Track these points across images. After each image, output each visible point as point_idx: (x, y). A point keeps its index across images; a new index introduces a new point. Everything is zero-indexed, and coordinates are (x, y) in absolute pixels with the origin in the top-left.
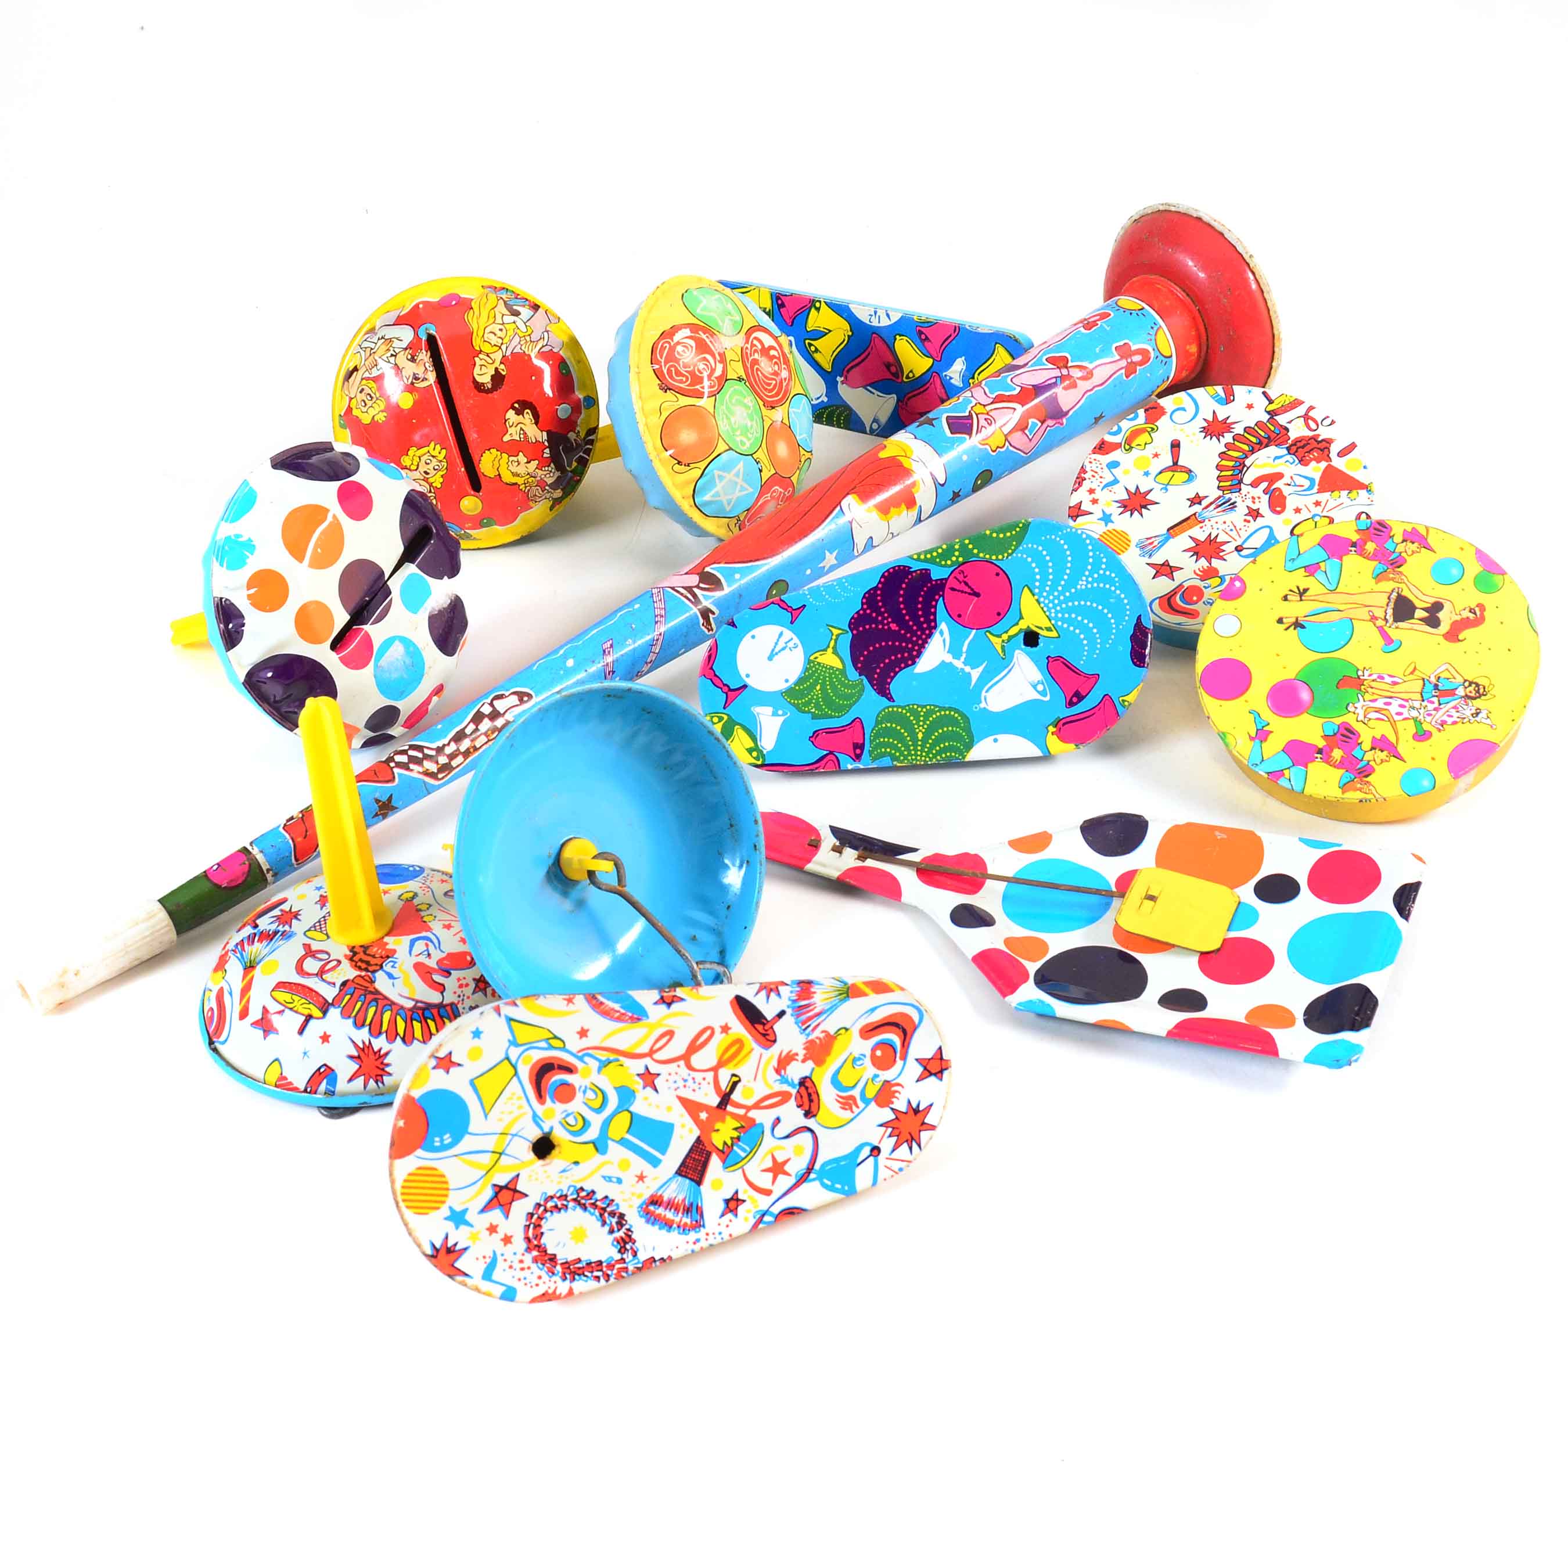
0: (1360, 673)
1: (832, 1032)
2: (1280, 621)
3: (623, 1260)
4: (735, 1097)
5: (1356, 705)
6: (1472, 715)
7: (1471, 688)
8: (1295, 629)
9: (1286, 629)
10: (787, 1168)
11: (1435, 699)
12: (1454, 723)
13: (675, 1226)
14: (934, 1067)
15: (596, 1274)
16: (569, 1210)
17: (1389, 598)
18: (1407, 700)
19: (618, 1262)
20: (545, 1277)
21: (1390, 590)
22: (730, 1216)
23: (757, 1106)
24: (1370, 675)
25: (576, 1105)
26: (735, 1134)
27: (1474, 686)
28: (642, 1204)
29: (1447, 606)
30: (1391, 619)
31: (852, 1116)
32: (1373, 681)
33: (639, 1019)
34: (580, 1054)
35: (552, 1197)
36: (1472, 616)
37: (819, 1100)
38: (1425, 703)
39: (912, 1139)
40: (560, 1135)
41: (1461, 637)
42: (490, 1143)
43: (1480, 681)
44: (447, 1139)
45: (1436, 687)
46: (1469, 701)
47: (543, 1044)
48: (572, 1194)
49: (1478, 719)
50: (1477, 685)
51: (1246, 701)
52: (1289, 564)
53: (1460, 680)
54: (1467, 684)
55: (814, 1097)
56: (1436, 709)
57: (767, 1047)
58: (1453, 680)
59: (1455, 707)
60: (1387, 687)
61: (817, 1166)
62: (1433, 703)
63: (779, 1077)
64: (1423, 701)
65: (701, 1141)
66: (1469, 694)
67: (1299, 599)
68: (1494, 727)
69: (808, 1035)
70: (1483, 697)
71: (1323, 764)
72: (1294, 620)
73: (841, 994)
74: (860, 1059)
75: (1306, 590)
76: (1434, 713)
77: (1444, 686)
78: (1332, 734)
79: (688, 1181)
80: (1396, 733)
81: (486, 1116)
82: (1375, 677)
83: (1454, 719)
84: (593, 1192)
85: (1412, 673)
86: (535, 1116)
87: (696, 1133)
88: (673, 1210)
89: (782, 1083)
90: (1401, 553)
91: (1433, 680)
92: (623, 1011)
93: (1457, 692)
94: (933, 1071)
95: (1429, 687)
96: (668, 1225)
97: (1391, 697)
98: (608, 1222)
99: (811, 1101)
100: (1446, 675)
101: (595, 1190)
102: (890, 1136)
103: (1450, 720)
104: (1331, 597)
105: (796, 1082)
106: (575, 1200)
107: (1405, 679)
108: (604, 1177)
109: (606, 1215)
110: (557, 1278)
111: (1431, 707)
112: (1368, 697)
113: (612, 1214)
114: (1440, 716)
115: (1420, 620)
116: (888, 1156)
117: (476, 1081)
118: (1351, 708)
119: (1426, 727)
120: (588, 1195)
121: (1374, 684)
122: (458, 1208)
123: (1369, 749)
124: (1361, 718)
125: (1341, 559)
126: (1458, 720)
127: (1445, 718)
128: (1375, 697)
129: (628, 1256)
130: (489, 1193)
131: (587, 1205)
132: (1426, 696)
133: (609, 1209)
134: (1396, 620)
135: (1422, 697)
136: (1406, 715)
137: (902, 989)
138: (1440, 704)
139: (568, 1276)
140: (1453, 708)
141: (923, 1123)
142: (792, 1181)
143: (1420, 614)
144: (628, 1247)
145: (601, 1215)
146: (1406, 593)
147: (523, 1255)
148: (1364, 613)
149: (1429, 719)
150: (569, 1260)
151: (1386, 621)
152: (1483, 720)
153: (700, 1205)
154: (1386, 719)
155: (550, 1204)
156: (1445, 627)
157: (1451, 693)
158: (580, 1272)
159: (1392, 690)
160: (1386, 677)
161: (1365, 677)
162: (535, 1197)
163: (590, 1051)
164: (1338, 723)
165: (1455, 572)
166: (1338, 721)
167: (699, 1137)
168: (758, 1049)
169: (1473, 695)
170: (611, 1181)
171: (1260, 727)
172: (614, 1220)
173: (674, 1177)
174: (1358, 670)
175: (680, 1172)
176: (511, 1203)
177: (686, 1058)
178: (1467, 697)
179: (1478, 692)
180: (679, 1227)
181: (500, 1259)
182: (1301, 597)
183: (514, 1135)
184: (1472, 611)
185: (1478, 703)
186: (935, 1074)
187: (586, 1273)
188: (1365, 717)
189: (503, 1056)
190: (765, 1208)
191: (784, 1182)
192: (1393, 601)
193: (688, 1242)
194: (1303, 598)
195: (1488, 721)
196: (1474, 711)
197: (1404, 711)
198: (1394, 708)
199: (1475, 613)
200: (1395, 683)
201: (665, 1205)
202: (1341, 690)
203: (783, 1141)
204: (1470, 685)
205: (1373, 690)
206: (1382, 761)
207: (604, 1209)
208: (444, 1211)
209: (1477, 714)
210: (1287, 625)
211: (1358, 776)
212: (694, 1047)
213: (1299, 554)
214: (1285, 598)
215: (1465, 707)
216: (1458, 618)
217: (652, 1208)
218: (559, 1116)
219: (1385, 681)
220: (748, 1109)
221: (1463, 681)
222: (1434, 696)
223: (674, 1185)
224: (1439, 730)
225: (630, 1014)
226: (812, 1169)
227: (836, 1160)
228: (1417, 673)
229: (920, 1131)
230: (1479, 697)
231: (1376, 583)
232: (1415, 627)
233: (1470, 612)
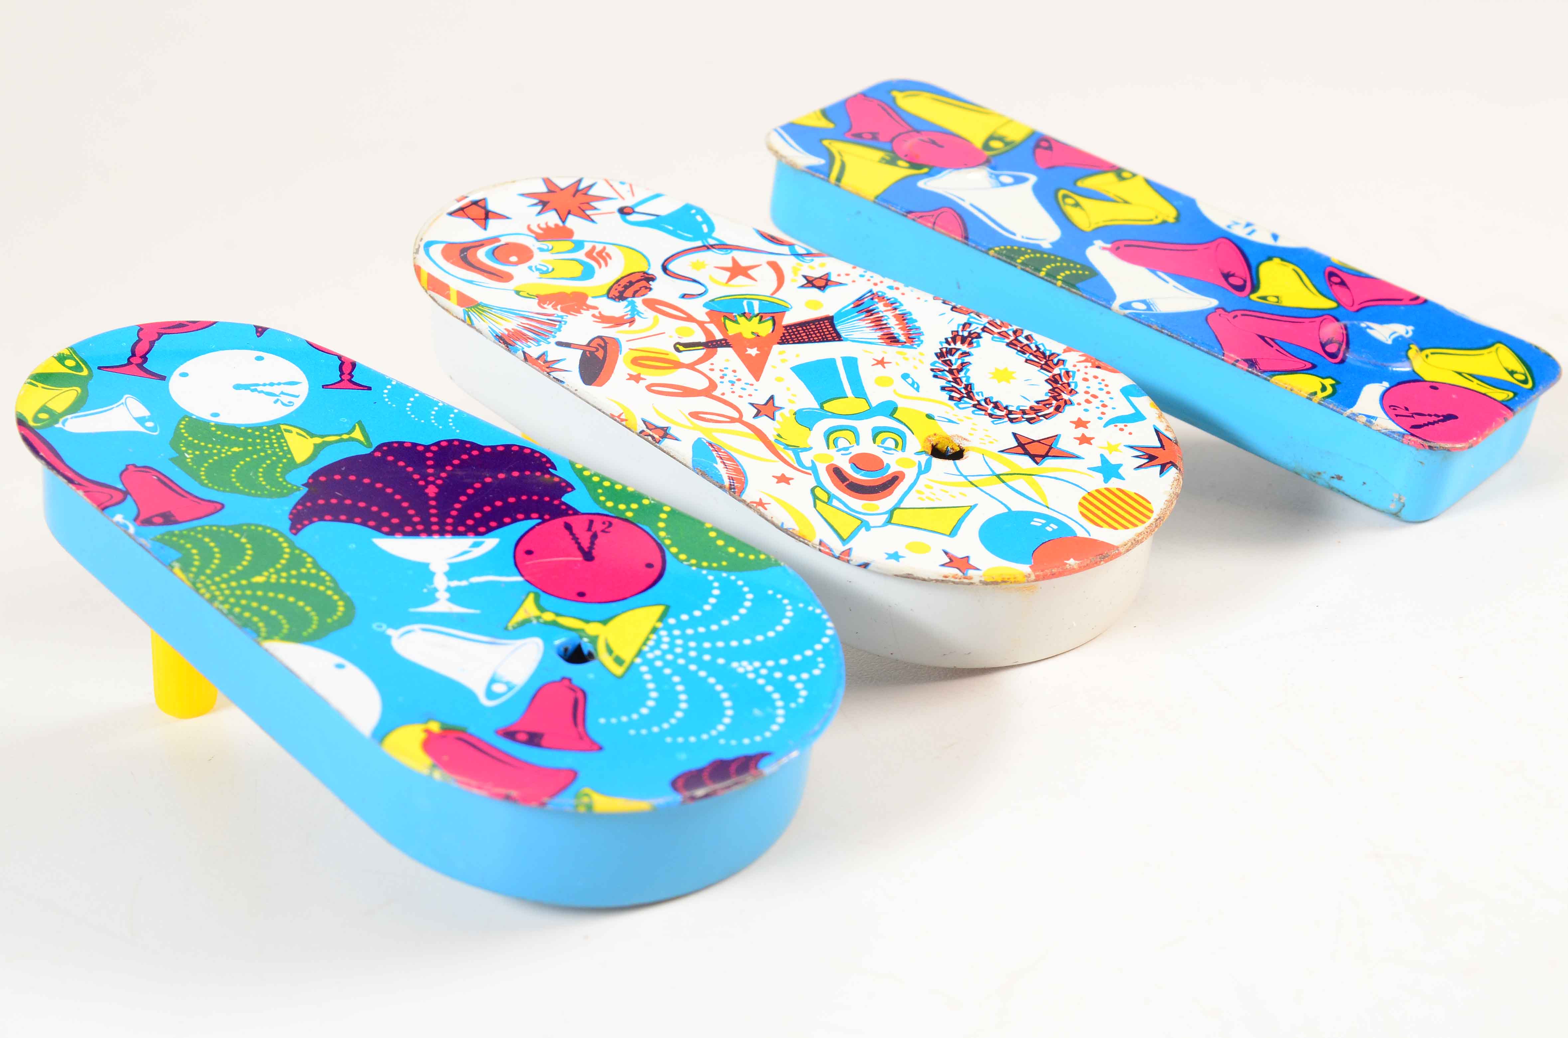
1: (536, 301)
3: (984, 329)
4: (703, 339)
10: (730, 264)
13: (897, 312)
14: (479, 212)
15: (1025, 342)
16: (986, 396)
19: (991, 332)
20: (1078, 377)
22: (833, 278)
23: (690, 318)
25: (867, 446)
26: (742, 320)
28: (908, 347)
31: (607, 246)
33: (710, 444)
34: (810, 472)
35: (991, 415)
37: (622, 278)
39: (577, 191)
40: (916, 444)
42: (999, 489)
44: (1037, 522)
47: (835, 503)
48: (966, 403)
55: (623, 283)
57: (616, 342)
61: (699, 243)
63: (636, 317)
65: (781, 339)
69: (562, 317)
73: (484, 311)
74: (537, 269)
79: (838, 328)
81: (972, 508)
84: (943, 389)
86: (920, 472)
87: (777, 349)
88: (884, 322)
89: (638, 313)
92: (719, 460)
94: (483, 211)
96: (903, 318)
98: (960, 362)
99: (631, 284)
101: (939, 388)
102: (595, 209)
105: (625, 303)
106: (971, 398)
108: (917, 389)
109: (954, 367)
110: (1069, 366)
113: (948, 363)
116: (620, 199)
117: (948, 534)
120: (952, 391)
122: (1100, 476)
129: (976, 328)
130: (1049, 463)
131: (963, 386)
133: (947, 368)
137: (418, 269)
139: (1055, 361)
141: (550, 191)
142: (736, 254)
144: (966, 334)
145: (959, 371)
147: (1079, 404)
150: (1039, 368)
153: (852, 306)
155: (998, 412)
158: (1038, 353)
162: (1007, 428)
163: (796, 465)
167: (779, 343)
168: (625, 347)
170: (914, 382)
172: (953, 359)
173: (847, 340)
175: (838, 337)
176: (1039, 441)
177: (708, 392)
180: (895, 309)
181: (1106, 418)
183: (965, 477)
186: (485, 208)
187: (1034, 349)
189: (890, 526)
190: (793, 257)
191: (744, 259)
193: (903, 294)
201: (886, 331)
203: (701, 281)
207: (951, 372)
208: (1114, 484)
212: (687, 392)
217: (902, 338)
218: (899, 454)
220: (701, 324)
223: (856, 335)
225: (714, 453)
226: (704, 246)
227: (673, 233)
229: (562, 190)
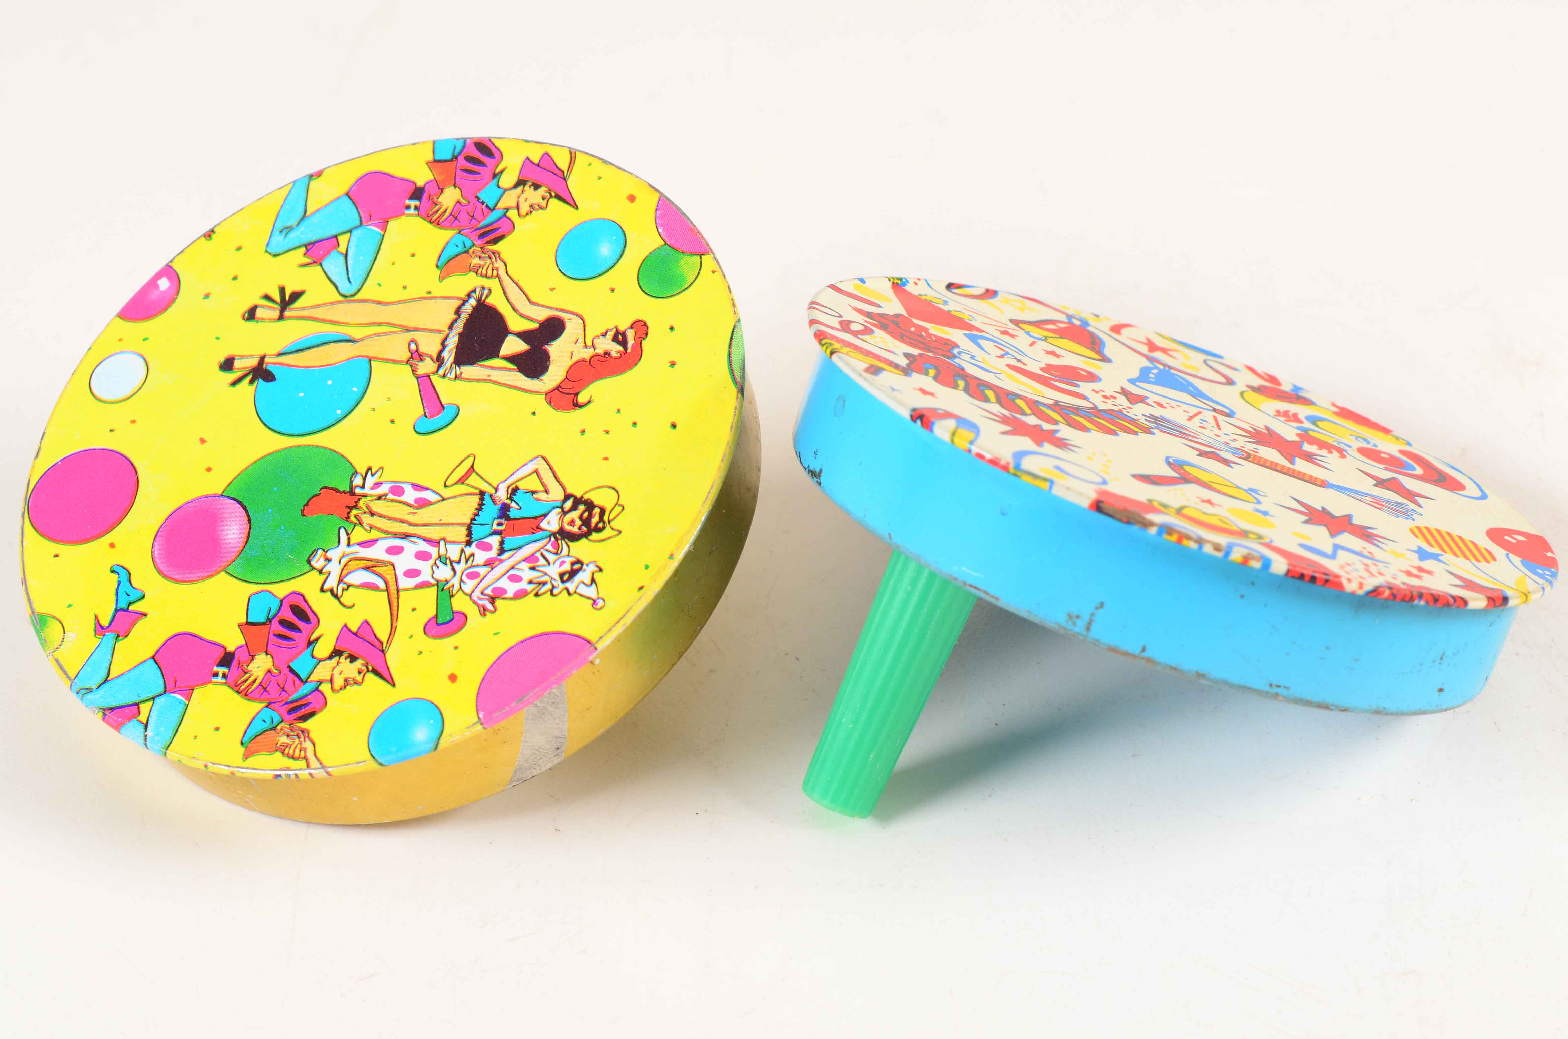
0: (358, 481)
2: (227, 365)
5: (329, 555)
6: (561, 575)
7: (575, 515)
8: (251, 382)
9: (234, 383)
11: (494, 540)
12: (520, 594)
17: (458, 312)
18: (435, 543)
21: (463, 294)
24: (377, 485)
27: (582, 508)
29: (572, 327)
30: (449, 356)
32: (379, 498)
36: (615, 349)
38: (473, 549)
41: (582, 398)
43: (597, 498)
45: (504, 510)
46: (563, 544)
49: (571, 586)
50: (590, 506)
51: (112, 545)
52: (278, 238)
53: (557, 494)
54: (568, 505)
56: (489, 563)
58: (542, 496)
59: (528, 559)
60: (402, 512)
62: (487, 547)
64: (469, 543)
66: (568, 528)
67: (276, 314)
68: (600, 603)
70: (595, 536)
71: (226, 688)
72: (254, 362)
75: (296, 296)
76: (483, 571)
77: (523, 508)
78: (263, 619)
80: (394, 617)
82: (384, 489)
83: (523, 585)
85: (462, 481)
90: (507, 209)
91: (502, 495)
93: (544, 525)
95: (491, 511)
97: (406, 536)
100: (533, 483)
103: (511, 588)
104: (342, 312)
107: (446, 493)
111: (481, 556)
112: (359, 534)
114: (496, 578)
115: (510, 359)
118: (318, 562)
119: (460, 603)
121: (377, 506)
123: (327, 654)
124: (332, 582)
125: (383, 225)
126: (530, 587)
127: (504, 583)
128: (375, 534)
132: (477, 532)
134: (460, 360)
135: (470, 534)
136: (425, 577)
138: (502, 551)
140: (526, 560)
143: (513, 345)
146: (496, 300)
148: (399, 348)
149: (468, 586)
151: (439, 360)
152: (582, 589)
154: (382, 585)
156: (554, 376)
157: (533, 524)
159: (412, 519)
160: (408, 488)
161: (367, 490)
164: (281, 595)
165: (606, 250)
166: (282, 590)
169: (575, 529)
171: (123, 605)
174: (356, 473)
178: (563, 534)
179: (586, 522)
182: (282, 311)
184: (620, 338)
185: (580, 549)
188: (341, 581)
192: (464, 317)
194: (287, 313)
195: (591, 592)
196: (567, 567)
197: (425, 567)
198: (405, 561)
199: (624, 343)
200: (422, 503)
202: (312, 518)
204: (574, 508)
205: (375, 521)
206: (347, 683)
209: (573, 573)
210: (238, 374)
211: (287, 717)
213: (304, 217)
214: (251, 314)
215: (551, 557)
216: (587, 354)
219: (403, 498)
221: (562, 497)
222: (495, 533)
224: (484, 611)
228: (473, 479)
230: (586, 535)
231: (442, 278)
232: (496, 375)
233: (615, 339)
